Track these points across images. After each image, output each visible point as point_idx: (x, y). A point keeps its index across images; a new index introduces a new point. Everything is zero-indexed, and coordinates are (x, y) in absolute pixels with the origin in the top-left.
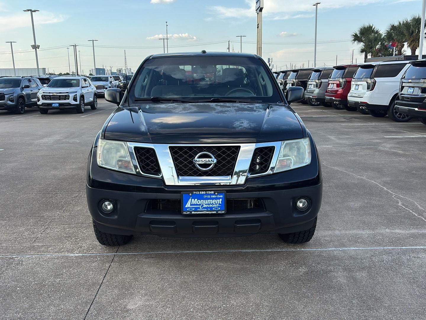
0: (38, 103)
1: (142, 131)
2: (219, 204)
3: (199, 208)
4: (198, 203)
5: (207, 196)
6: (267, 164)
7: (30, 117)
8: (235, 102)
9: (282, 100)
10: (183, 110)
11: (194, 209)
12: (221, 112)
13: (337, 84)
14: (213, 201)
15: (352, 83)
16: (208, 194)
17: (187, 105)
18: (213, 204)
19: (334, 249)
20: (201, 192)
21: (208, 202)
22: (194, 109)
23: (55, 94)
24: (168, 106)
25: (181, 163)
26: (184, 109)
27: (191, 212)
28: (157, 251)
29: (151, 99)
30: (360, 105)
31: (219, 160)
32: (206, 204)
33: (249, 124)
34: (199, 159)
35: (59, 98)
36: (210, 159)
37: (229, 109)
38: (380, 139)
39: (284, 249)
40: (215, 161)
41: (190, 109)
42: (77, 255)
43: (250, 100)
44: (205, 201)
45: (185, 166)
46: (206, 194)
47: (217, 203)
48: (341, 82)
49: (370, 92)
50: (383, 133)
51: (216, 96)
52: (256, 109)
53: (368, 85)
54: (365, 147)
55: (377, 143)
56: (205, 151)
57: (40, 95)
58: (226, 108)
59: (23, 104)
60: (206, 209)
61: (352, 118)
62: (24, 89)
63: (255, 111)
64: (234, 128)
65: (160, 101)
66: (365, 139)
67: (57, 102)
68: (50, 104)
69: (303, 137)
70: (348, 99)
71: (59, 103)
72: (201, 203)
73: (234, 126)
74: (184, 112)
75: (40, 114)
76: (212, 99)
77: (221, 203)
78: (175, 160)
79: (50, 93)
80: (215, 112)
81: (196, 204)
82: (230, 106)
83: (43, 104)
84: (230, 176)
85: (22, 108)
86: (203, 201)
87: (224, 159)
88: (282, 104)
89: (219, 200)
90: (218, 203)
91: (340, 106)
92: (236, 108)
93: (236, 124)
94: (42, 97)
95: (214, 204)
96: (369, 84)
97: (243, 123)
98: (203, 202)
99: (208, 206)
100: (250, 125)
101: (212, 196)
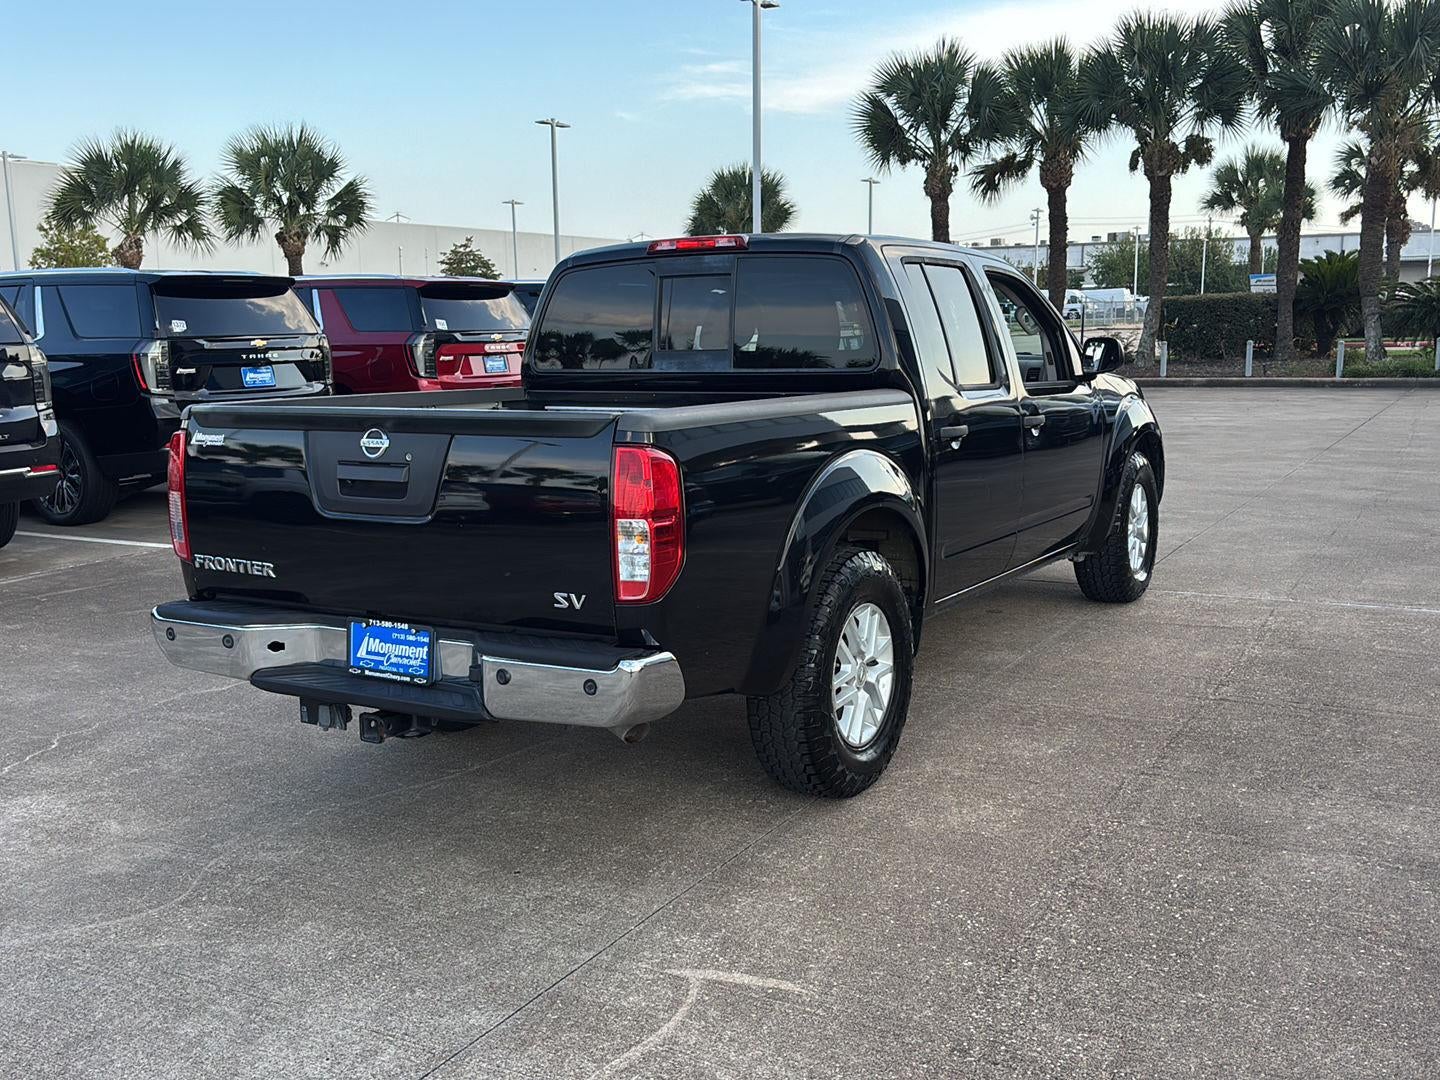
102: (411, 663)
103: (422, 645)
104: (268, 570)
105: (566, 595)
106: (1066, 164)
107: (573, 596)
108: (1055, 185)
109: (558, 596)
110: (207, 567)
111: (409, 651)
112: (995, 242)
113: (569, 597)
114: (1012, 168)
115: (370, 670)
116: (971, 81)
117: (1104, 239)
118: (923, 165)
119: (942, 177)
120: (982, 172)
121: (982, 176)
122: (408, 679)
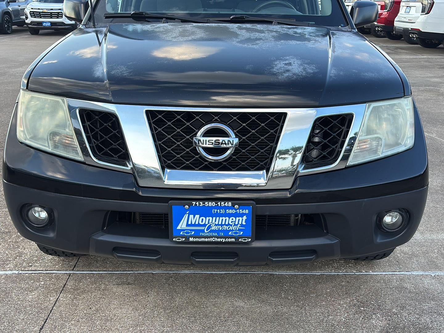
0: (26, 21)
1: (96, 76)
2: (242, 225)
3: (203, 231)
4: (200, 223)
5: (219, 210)
6: (336, 147)
7: (16, 38)
8: (270, 23)
9: (347, 23)
10: (180, 35)
11: (193, 232)
12: (249, 40)
13: (381, 5)
14: (230, 220)
15: (402, 4)
16: (221, 208)
17: (189, 27)
18: (229, 224)
19: (421, 274)
20: (206, 203)
21: (219, 220)
22: (200, 34)
23: (46, 11)
24: (156, 28)
25: (169, 143)
26: (183, 34)
27: (187, 238)
28: (137, 269)
29: (130, 15)
30: (410, 33)
31: (244, 140)
32: (216, 225)
33: (302, 67)
34: (205, 139)
35: (51, 15)
36: (226, 139)
37: (263, 35)
38: (439, 77)
39: (341, 270)
40: (236, 141)
41: (193, 33)
42: (10, 272)
43: (295, 20)
44: (214, 218)
45: (177, 150)
46: (217, 207)
47: (236, 223)
48: (386, 3)
49: (425, 17)
50: (440, 69)
51: (238, 12)
52: (309, 37)
53: (423, 7)
54: (422, 88)
55: (437, 82)
56: (216, 121)
57: (27, 11)
58: (257, 34)
59: (11, 22)
60: (216, 234)
61: (397, 48)
62: (10, 3)
63: (309, 40)
64: (274, 74)
65: (146, 19)
66: (420, 77)
67: (49, 21)
68: (40, 23)
69: (405, 96)
70: (395, 25)
71: (51, 22)
72: (207, 223)
73: (274, 70)
74: (181, 39)
75: (30, 35)
76: (231, 18)
77: (244, 223)
78: (157, 137)
79: (39, 9)
80: (237, 40)
81: (197, 223)
82: (262, 30)
83: (32, 22)
84: (265, 171)
85: (8, 26)
86: (211, 218)
87: (253, 138)
88: (347, 28)
89: (241, 218)
90: (240, 223)
91: (381, 33)
92: (274, 34)
93: (279, 66)
94: (30, 14)
95: (231, 225)
96: (424, 5)
97: (290, 64)
98: (210, 221)
99: (220, 229)
100: (304, 69)
101: (227, 210)
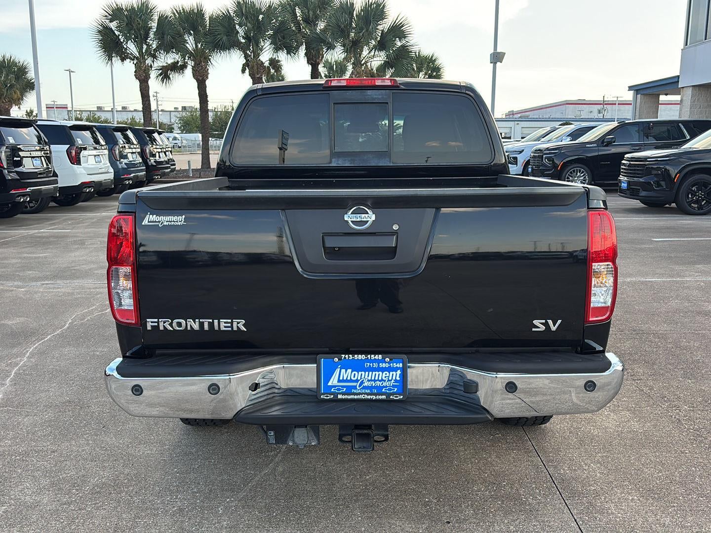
102: (384, 384)
103: (396, 370)
104: (240, 324)
105: (544, 321)
106: (205, 68)
107: (550, 322)
108: (201, 78)
109: (536, 322)
110: (161, 328)
111: (384, 375)
112: (124, 108)
113: (547, 322)
114: (177, 68)
115: (343, 394)
116: (157, 20)
117: (180, 109)
118: (133, 63)
119: (145, 70)
120: (160, 69)
121: (161, 71)
122: (384, 397)
